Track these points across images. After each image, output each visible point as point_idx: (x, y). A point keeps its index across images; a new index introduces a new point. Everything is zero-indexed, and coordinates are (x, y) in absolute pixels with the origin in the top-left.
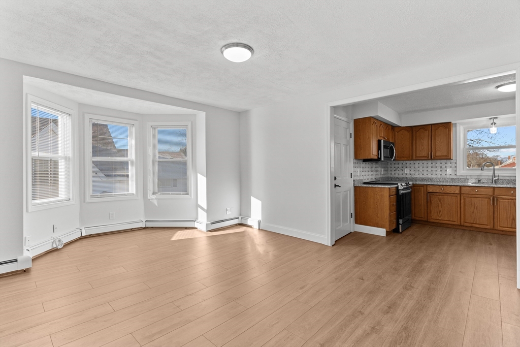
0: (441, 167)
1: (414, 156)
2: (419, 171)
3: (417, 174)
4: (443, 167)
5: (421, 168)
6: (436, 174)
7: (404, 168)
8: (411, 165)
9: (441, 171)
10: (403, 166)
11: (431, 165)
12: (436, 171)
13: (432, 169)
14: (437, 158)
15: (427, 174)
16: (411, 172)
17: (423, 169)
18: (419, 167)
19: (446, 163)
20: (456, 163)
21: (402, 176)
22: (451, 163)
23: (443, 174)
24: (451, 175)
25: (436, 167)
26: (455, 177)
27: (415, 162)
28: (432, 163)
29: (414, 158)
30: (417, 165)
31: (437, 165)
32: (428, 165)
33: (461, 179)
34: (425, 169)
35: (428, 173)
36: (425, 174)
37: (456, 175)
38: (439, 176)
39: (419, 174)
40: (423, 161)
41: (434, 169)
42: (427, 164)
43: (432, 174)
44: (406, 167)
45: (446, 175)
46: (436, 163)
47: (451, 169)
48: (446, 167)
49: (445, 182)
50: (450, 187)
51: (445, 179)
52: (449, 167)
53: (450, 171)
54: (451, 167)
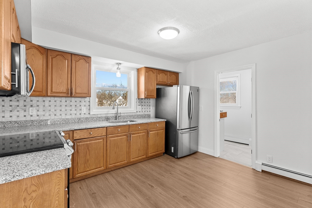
0: (76, 106)
1: (49, 91)
2: (50, 110)
3: (47, 114)
4: (78, 105)
5: (53, 106)
6: (71, 114)
7: (28, 107)
8: (38, 104)
9: (76, 110)
10: (25, 104)
11: (66, 104)
12: (71, 110)
13: (67, 108)
14: (77, 95)
15: (61, 115)
16: (39, 113)
17: (56, 108)
18: (50, 106)
19: (80, 102)
20: (89, 102)
21: (24, 119)
22: (85, 102)
23: (78, 114)
24: (85, 114)
25: (71, 106)
26: (88, 116)
27: (44, 99)
28: (66, 101)
29: (49, 94)
30: (47, 103)
31: (71, 104)
32: (61, 103)
33: (94, 118)
34: (58, 108)
35: (61, 112)
36: (58, 114)
37: (89, 114)
38: (74, 116)
39: (50, 115)
40: (56, 99)
41: (68, 108)
42: (61, 101)
43: (66, 115)
44: (32, 106)
45: (80, 114)
46: (71, 101)
47: (85, 107)
48: (80, 106)
49: (79, 122)
50: (98, 129)
51: (79, 119)
52: (84, 106)
53: (84, 110)
54: (85, 106)
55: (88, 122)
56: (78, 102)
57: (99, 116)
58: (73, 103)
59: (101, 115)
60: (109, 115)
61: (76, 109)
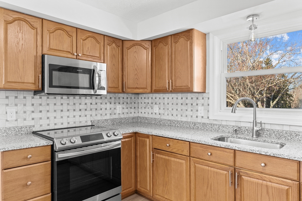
0: (192, 104)
2: (168, 109)
3: (166, 114)
4: (194, 104)
6: (186, 116)
7: (154, 104)
8: (160, 101)
10: (152, 101)
11: (182, 101)
12: (187, 111)
15: (177, 115)
16: (160, 111)
17: (173, 107)
19: (197, 98)
20: (209, 98)
21: (152, 116)
22: (203, 98)
23: (194, 116)
24: (202, 117)
25: (186, 104)
26: (206, 121)
28: (182, 98)
30: (166, 100)
31: (187, 101)
33: (214, 125)
34: (175, 107)
35: (177, 112)
36: (175, 114)
37: (208, 118)
38: (189, 119)
39: (168, 115)
41: (183, 107)
42: (177, 98)
43: (182, 116)
45: (197, 117)
46: (187, 98)
47: (203, 107)
48: (197, 105)
49: (195, 128)
50: (178, 142)
51: (195, 124)
52: (201, 105)
53: (201, 111)
54: (203, 105)
55: (205, 130)
56: (195, 99)
57: (224, 123)
58: (189, 101)
59: (227, 122)
60: (242, 125)
61: (192, 109)
